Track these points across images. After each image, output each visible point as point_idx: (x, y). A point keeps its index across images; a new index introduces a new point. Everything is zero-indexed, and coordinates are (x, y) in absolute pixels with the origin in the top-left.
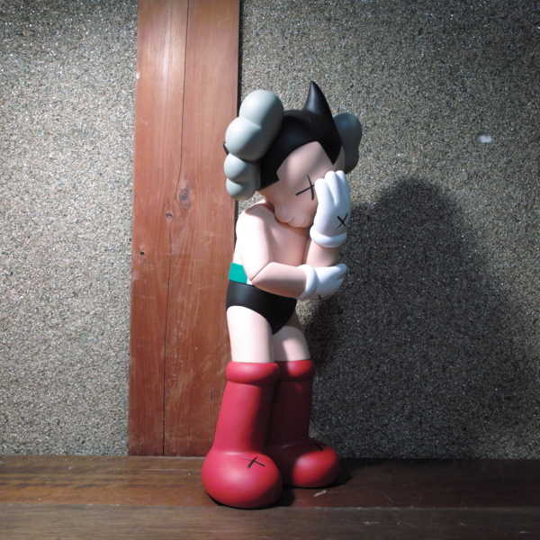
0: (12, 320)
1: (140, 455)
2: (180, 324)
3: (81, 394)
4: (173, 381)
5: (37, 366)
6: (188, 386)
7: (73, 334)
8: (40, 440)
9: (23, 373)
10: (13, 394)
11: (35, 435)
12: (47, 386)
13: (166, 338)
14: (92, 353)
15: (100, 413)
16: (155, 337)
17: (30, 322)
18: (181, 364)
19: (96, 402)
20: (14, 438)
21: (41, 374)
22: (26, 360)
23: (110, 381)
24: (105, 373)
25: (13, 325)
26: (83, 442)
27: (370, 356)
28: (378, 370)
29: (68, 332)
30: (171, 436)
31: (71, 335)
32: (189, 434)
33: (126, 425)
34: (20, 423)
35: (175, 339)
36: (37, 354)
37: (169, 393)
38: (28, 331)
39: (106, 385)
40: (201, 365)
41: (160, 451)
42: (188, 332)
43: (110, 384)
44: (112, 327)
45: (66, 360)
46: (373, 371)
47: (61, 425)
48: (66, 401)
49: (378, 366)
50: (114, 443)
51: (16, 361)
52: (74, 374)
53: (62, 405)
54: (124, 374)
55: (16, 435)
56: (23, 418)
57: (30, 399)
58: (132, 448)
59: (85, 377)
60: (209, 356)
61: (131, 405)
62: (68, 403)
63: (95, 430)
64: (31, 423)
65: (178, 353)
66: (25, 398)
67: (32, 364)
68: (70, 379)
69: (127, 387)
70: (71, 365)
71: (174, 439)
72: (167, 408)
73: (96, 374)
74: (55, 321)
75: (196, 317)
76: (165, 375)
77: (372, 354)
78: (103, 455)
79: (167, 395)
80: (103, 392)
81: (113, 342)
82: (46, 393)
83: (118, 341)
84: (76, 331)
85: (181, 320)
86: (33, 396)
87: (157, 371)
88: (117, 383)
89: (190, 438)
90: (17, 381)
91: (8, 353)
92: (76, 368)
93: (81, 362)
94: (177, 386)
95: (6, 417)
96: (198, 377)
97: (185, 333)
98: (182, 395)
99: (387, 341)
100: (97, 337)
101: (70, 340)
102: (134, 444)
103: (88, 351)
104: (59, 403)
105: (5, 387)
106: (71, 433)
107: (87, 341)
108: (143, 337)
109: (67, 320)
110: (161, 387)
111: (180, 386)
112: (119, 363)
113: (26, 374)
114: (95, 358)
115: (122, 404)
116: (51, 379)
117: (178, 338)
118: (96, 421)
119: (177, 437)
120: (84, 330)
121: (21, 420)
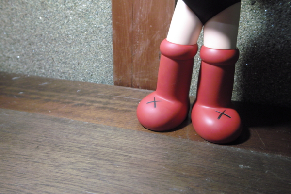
0: (47, 3)
1: (120, 85)
2: (141, 10)
3: (89, 49)
4: (137, 46)
5: (64, 31)
6: (146, 49)
7: (81, 13)
8: (71, 72)
9: (58, 35)
10: (54, 47)
11: (68, 69)
12: (70, 44)
13: (133, 18)
14: (92, 26)
15: (99, 60)
16: (126, 18)
17: (57, 5)
18: (142, 35)
19: (97, 54)
20: (58, 70)
21: (67, 36)
22: (58, 28)
23: (103, 43)
24: (100, 38)
25: (48, 6)
26: (92, 75)
27: (269, 37)
28: (273, 47)
29: (78, 12)
30: (136, 77)
31: (80, 14)
32: (146, 77)
33: (113, 68)
34: (60, 62)
35: (138, 19)
36: (63, 24)
37: (135, 52)
38: (57, 11)
39: (101, 45)
40: (153, 37)
41: (130, 84)
42: (146, 15)
43: (103, 44)
44: (102, 10)
45: (79, 29)
46: (269, 48)
47: (80, 65)
48: (81, 52)
49: (274, 45)
50: (107, 77)
51: (53, 28)
52: (84, 37)
53: (79, 54)
54: (110, 39)
55: (58, 68)
56: (61, 60)
57: (63, 50)
58: (116, 81)
59: (90, 40)
60: (158, 32)
61: (114, 58)
62: (82, 53)
63: (97, 69)
64: (65, 63)
65: (140, 29)
66: (60, 49)
67: (61, 31)
68: (82, 41)
69: (112, 47)
70: (82, 32)
71: (137, 79)
72: (134, 61)
73: (95, 38)
74: (70, 5)
75: (151, 5)
76: (132, 42)
77: (271, 36)
78: (102, 82)
79: (134, 54)
80: (100, 49)
81: (104, 19)
82: (70, 47)
83: (106, 19)
84: (82, 12)
85: (142, 6)
86: (64, 48)
87: (128, 39)
88: (107, 44)
89: (146, 79)
90: (55, 39)
91: (48, 23)
92: (84, 34)
93: (87, 31)
94: (139, 49)
95: (53, 58)
96: (152, 44)
97: (144, 15)
98: (142, 54)
99: (286, 26)
100: (94, 16)
101: (79, 17)
102: (116, 79)
103: (90, 24)
104: (78, 53)
105: (50, 43)
106: (85, 70)
107: (89, 18)
108: (119, 17)
109: (77, 4)
110: (130, 49)
111: (141, 49)
112: (107, 32)
113: (59, 36)
114: (94, 29)
115: (110, 56)
116: (72, 39)
117: (140, 19)
118: (98, 65)
119: (139, 77)
120: (87, 11)
121: (60, 61)
